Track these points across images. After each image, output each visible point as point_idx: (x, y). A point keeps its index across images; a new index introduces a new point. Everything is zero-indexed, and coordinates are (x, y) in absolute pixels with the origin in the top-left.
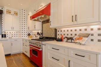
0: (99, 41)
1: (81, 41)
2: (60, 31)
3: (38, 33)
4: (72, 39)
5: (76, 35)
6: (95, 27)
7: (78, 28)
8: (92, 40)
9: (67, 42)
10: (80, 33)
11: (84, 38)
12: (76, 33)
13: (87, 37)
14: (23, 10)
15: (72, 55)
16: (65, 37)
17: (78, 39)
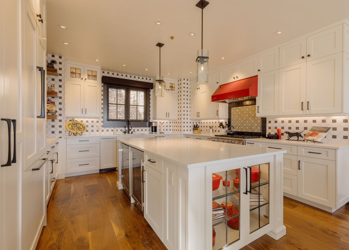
0: (345, 137)
1: (316, 137)
2: (273, 122)
3: (221, 125)
4: (298, 135)
5: (306, 128)
6: (340, 119)
7: (310, 119)
8: (334, 137)
9: (288, 140)
10: (313, 126)
11: (320, 134)
12: (306, 125)
13: (326, 132)
14: (186, 80)
15: (303, 153)
16: (286, 132)
17: (311, 135)
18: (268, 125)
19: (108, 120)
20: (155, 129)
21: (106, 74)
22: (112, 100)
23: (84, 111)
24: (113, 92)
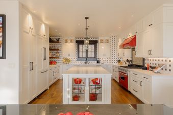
2: (147, 60)
3: (127, 60)
18: (145, 62)
19: (79, 58)
20: (98, 62)
21: (78, 40)
22: (80, 49)
23: (69, 55)
24: (81, 46)
